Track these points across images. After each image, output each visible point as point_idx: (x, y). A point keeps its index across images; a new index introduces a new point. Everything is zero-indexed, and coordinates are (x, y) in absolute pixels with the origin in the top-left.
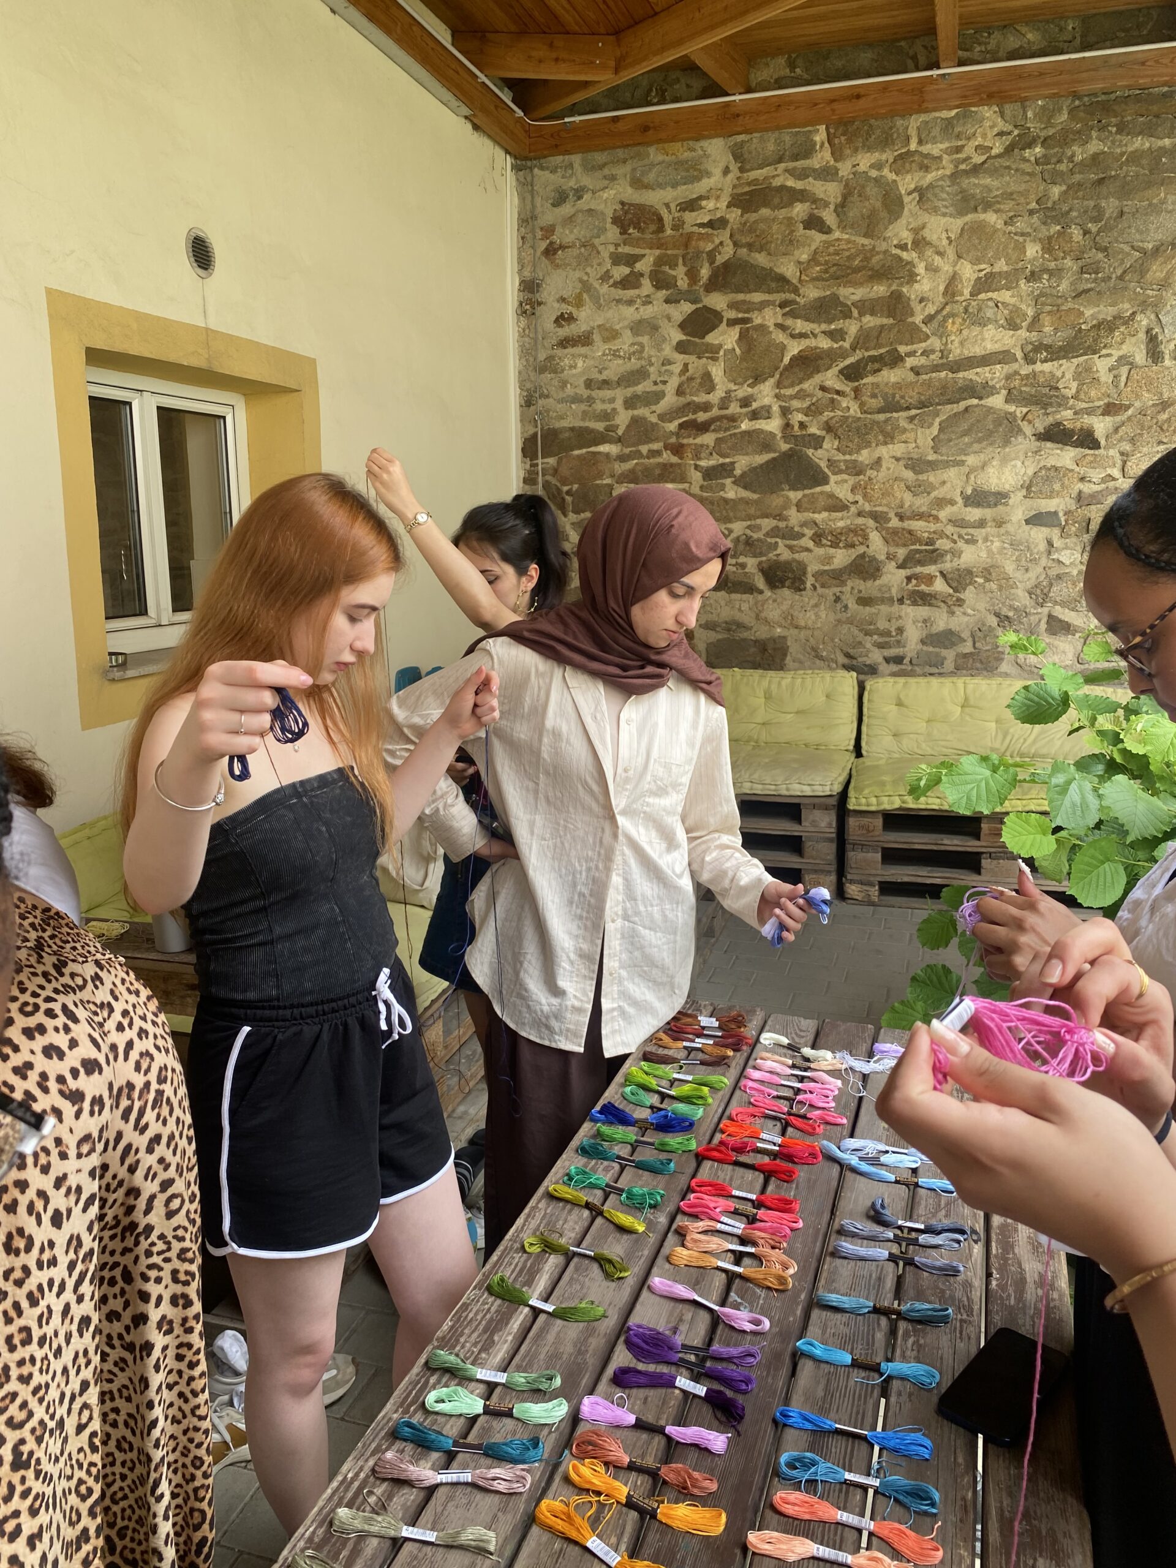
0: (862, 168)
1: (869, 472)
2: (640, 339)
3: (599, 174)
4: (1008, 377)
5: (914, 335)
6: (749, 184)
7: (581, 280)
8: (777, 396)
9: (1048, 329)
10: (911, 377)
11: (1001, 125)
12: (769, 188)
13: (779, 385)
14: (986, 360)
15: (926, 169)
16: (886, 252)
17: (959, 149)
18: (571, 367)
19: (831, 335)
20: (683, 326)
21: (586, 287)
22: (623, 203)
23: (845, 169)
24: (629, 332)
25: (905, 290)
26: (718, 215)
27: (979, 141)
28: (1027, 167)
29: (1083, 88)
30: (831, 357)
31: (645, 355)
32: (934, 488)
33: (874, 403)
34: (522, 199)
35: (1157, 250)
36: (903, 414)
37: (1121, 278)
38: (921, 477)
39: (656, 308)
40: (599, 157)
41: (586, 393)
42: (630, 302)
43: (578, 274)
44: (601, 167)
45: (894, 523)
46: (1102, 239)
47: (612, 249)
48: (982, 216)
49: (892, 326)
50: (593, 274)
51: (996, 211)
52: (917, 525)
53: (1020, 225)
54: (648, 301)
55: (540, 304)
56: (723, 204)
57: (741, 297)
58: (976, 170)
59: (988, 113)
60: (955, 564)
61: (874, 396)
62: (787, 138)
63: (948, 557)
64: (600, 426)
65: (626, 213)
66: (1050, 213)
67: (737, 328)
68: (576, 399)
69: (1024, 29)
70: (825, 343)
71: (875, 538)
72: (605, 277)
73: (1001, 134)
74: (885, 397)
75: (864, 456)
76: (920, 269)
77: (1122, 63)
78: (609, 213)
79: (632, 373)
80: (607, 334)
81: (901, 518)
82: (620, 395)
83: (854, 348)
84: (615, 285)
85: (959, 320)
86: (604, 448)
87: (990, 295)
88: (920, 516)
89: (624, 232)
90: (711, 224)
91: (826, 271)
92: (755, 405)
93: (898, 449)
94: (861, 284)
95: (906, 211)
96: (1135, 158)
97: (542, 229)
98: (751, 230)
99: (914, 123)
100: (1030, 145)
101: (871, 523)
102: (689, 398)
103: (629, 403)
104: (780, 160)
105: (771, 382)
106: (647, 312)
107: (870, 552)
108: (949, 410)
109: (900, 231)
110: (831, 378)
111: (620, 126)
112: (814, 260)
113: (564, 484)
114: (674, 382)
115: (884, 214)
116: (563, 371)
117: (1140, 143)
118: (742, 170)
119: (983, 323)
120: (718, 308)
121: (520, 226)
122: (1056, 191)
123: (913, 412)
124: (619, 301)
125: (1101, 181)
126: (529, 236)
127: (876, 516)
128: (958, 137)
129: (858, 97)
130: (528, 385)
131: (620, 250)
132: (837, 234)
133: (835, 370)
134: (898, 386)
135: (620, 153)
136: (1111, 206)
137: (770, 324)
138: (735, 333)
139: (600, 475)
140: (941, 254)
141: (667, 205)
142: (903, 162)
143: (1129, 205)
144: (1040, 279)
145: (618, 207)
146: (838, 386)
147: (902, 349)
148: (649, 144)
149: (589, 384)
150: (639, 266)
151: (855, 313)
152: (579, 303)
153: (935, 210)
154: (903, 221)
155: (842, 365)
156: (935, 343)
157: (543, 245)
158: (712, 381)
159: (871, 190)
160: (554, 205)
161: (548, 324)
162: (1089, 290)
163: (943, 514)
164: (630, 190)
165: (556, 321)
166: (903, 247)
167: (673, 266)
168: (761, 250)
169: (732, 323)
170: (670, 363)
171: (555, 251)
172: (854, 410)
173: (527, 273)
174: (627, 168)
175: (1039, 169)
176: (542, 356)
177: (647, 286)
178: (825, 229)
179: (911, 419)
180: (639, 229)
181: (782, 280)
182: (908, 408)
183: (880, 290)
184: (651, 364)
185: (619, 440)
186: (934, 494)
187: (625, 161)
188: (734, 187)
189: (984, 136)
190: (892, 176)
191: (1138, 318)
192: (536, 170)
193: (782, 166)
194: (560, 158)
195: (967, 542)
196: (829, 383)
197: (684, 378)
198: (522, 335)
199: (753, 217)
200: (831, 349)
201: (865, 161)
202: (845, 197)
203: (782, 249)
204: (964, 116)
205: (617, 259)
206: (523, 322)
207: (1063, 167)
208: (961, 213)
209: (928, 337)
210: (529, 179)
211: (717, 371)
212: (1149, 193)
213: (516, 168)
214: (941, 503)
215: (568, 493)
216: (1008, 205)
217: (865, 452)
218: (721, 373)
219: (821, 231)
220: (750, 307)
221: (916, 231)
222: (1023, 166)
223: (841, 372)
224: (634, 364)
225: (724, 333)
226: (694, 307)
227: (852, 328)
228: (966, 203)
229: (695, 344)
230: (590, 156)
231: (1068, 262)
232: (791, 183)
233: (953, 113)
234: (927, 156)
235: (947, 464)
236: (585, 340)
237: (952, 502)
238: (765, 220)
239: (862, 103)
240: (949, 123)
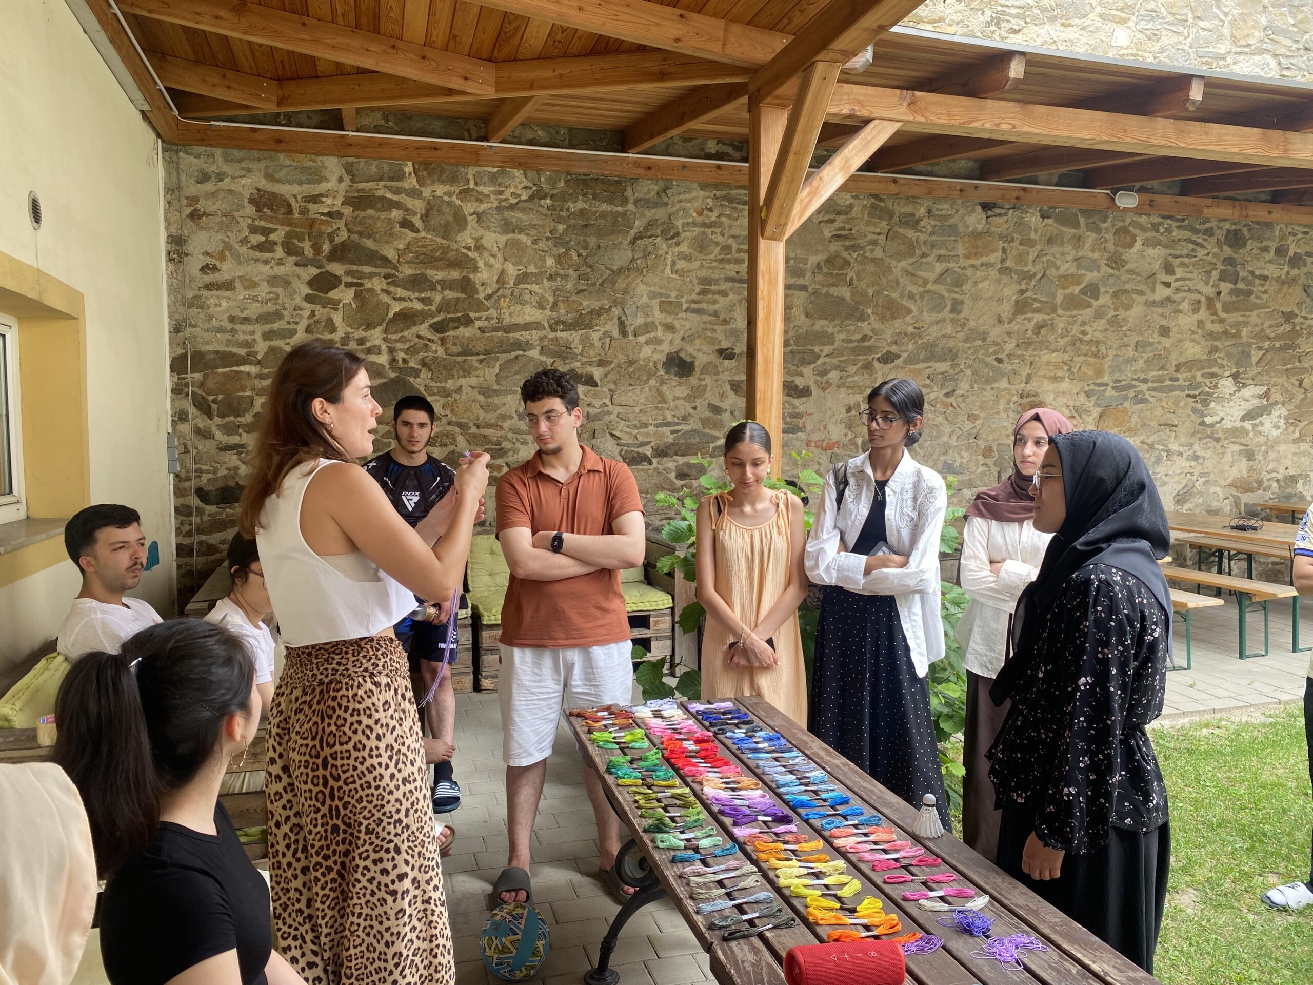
0: (439, 193)
1: (455, 396)
2: (275, 290)
3: (237, 165)
4: (541, 339)
5: (479, 306)
6: (358, 191)
7: (223, 241)
8: (384, 339)
9: (562, 311)
10: (479, 333)
11: (526, 183)
12: (374, 196)
13: (386, 331)
14: (527, 327)
15: (481, 201)
16: (457, 250)
17: (501, 193)
18: (216, 305)
19: (422, 300)
20: (310, 283)
21: (228, 247)
22: (258, 190)
23: (427, 192)
24: (265, 284)
25: (471, 276)
26: (335, 209)
27: (513, 190)
28: (544, 211)
29: (573, 170)
30: (424, 316)
31: (280, 301)
32: (499, 408)
33: (455, 349)
34: (168, 173)
35: (620, 271)
36: (475, 358)
37: (602, 285)
38: (491, 400)
39: (288, 268)
40: (238, 154)
41: (229, 326)
42: (266, 262)
43: (220, 236)
44: (240, 161)
45: (473, 430)
46: (590, 261)
47: (250, 221)
48: (518, 236)
49: (464, 300)
50: (233, 238)
51: (527, 235)
52: (489, 432)
53: (541, 245)
54: (280, 262)
55: (187, 255)
56: (339, 202)
57: (355, 268)
58: (512, 207)
59: (518, 173)
60: (515, 457)
61: (455, 344)
62: (385, 166)
63: (511, 453)
64: (242, 352)
65: (261, 197)
66: (559, 241)
67: (353, 289)
68: (221, 330)
69: (536, 128)
70: (418, 306)
71: (461, 440)
72: (245, 241)
73: (526, 188)
74: (462, 345)
75: (450, 384)
76: (481, 264)
77: (594, 160)
78: (247, 195)
79: (269, 314)
80: (247, 284)
81: (478, 427)
82: (259, 329)
83: (439, 310)
84: (253, 248)
85: (507, 300)
86: (245, 368)
87: (526, 286)
88: (491, 426)
89: (259, 210)
90: (330, 214)
91: (417, 258)
92: (368, 344)
93: (473, 381)
94: (442, 269)
95: (469, 226)
96: (603, 215)
97: (187, 198)
98: (360, 223)
99: (471, 171)
100: (544, 197)
101: (457, 430)
102: (316, 336)
103: (267, 336)
104: (381, 179)
105: (379, 330)
106: (281, 270)
107: (458, 449)
108: (504, 357)
109: (466, 238)
110: (423, 329)
111: (258, 136)
112: (408, 248)
113: (210, 395)
114: (304, 323)
115: (455, 226)
116: (209, 308)
117: (605, 207)
118: (352, 181)
119: (523, 304)
120: (338, 274)
121: (166, 194)
122: (561, 228)
123: (481, 357)
124: (257, 260)
125: (586, 226)
126: (174, 202)
127: (460, 425)
128: (500, 185)
129: (435, 149)
130: (177, 316)
131: (257, 223)
132: (423, 234)
133: (426, 325)
134: (471, 339)
135: (255, 154)
136: (592, 241)
137: (378, 288)
138: (351, 292)
139: (243, 389)
140: (494, 256)
141: (295, 197)
142: (465, 193)
143: (603, 242)
144: (555, 280)
145: (255, 192)
146: (429, 336)
147: (472, 315)
148: (281, 151)
149: (232, 319)
150: (272, 237)
151: (439, 288)
152: (222, 258)
153: (488, 228)
154: (467, 232)
155: (431, 322)
156: (493, 312)
157: (188, 211)
158: (333, 324)
159: (446, 209)
160: (197, 182)
161: (195, 271)
162: (584, 290)
163: (506, 425)
164: (264, 181)
165: (202, 269)
166: (469, 249)
167: (301, 240)
168: (369, 237)
169: (349, 285)
170: (301, 309)
171: (200, 217)
172: (441, 352)
173: (173, 231)
174: (262, 165)
175: (549, 213)
176: (189, 295)
177: (279, 252)
178: (415, 230)
179: (481, 361)
180: (272, 210)
181: (386, 260)
182: (477, 354)
183: (455, 274)
184: (285, 309)
185: (259, 363)
186: (499, 411)
187: (259, 160)
188: (347, 191)
189: (516, 187)
190: (458, 202)
191: (613, 309)
192: (181, 154)
193: (382, 183)
194: (202, 149)
195: (522, 443)
196: (422, 333)
197: (311, 321)
198: (170, 276)
199: (362, 214)
200: (423, 310)
201: (440, 190)
202: (427, 210)
203: (385, 238)
204: (503, 172)
205: (254, 230)
206: (172, 267)
207: (564, 214)
208: (505, 232)
209: (488, 309)
210: (175, 158)
211: (337, 318)
212: (613, 237)
213: (164, 150)
214: (504, 417)
215: (214, 401)
216: (533, 232)
217: (450, 382)
218: (340, 319)
219: (412, 231)
220: (362, 276)
221: (477, 240)
222: (540, 209)
223: (431, 326)
224: (270, 307)
225: (341, 292)
226: (318, 271)
227: (437, 298)
228: (508, 227)
229: (320, 297)
230: (229, 151)
231: (571, 272)
232: (389, 195)
233: (496, 170)
234: (481, 193)
235: (506, 393)
236: (228, 286)
237: (511, 418)
238: (371, 217)
239: (437, 153)
240: (493, 176)
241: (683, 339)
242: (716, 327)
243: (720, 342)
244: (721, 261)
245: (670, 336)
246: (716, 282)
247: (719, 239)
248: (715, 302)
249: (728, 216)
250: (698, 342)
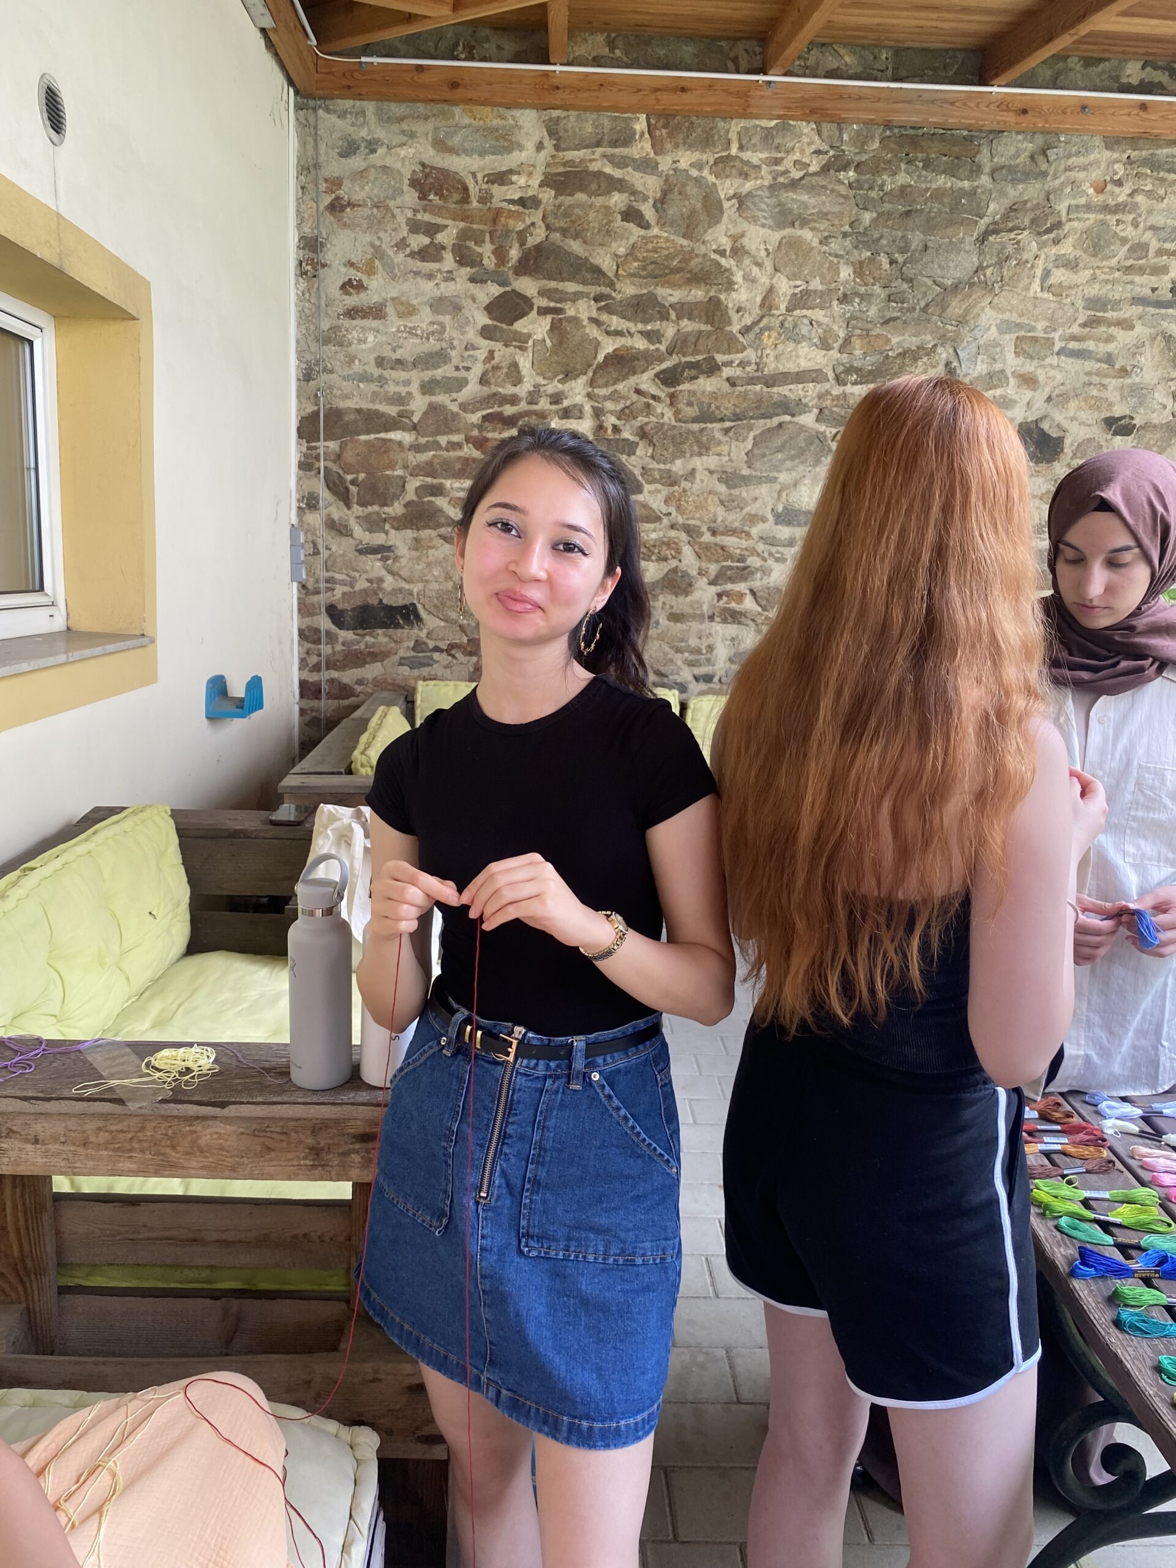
0: (683, 164)
1: (684, 484)
2: (440, 318)
3: (395, 127)
4: (821, 396)
5: (731, 345)
6: (564, 164)
7: (372, 245)
8: (589, 396)
9: (858, 352)
10: (726, 387)
11: (819, 144)
12: (585, 171)
13: (592, 383)
14: (800, 377)
15: (745, 176)
16: (705, 255)
17: (777, 161)
18: (359, 341)
19: (648, 335)
20: (489, 309)
21: (378, 253)
22: (423, 165)
23: (665, 164)
24: (428, 309)
25: (722, 297)
26: (530, 193)
27: (797, 156)
28: (843, 190)
29: (897, 119)
30: (649, 358)
31: (446, 336)
32: (747, 504)
33: (690, 412)
34: (303, 143)
35: (956, 287)
36: (717, 426)
37: (924, 310)
38: (735, 492)
39: (459, 286)
40: (396, 109)
41: (376, 372)
42: (430, 276)
43: (368, 238)
44: (401, 119)
45: (707, 537)
46: (909, 271)
47: (410, 214)
48: (799, 232)
49: (709, 334)
50: (387, 241)
51: (813, 229)
52: (730, 541)
53: (834, 246)
54: (449, 277)
55: (324, 266)
56: (535, 182)
57: (553, 284)
58: (794, 184)
59: (807, 128)
60: (765, 582)
61: (690, 404)
62: (606, 122)
63: (759, 575)
64: (392, 410)
65: (427, 176)
66: (861, 237)
67: (549, 318)
68: (365, 378)
69: (842, 51)
70: (641, 344)
71: (687, 552)
72: (401, 244)
73: (818, 152)
74: (701, 405)
75: (678, 466)
76: (738, 277)
77: (934, 99)
78: (407, 175)
79: (431, 355)
80: (401, 308)
81: (714, 533)
82: (416, 377)
83: (670, 352)
84: (412, 255)
85: (774, 334)
86: (395, 435)
87: (805, 312)
88: (733, 532)
89: (423, 197)
90: (521, 202)
91: (644, 268)
92: (566, 403)
93: (712, 461)
94: (680, 286)
95: (725, 217)
96: (938, 195)
97: (326, 180)
98: (565, 215)
99: (736, 126)
100: (845, 168)
101: (684, 536)
102: (494, 389)
103: (427, 388)
104: (598, 144)
105: (583, 380)
106: (449, 289)
107: (682, 566)
108: (761, 425)
109: (719, 236)
110: (646, 380)
111: (425, 78)
112: (631, 253)
113: (348, 472)
114: (478, 369)
115: (704, 217)
116: (350, 344)
117: (942, 181)
118: (557, 148)
119: (797, 339)
120: (528, 294)
121: (299, 174)
122: (867, 217)
123: (727, 424)
124: (417, 273)
125: (908, 213)
126: (309, 186)
127: (689, 530)
128: (778, 148)
129: (683, 90)
130: (308, 357)
131: (419, 216)
132: (655, 231)
133: (651, 373)
134: (714, 395)
135: (421, 108)
136: (916, 238)
137: (584, 316)
138: (546, 322)
139: (392, 465)
140: (759, 265)
141: (474, 175)
142: (723, 165)
143: (933, 240)
144: (851, 302)
145: (418, 168)
146: (654, 390)
147: (720, 358)
148: (456, 103)
149: (380, 362)
150: (440, 238)
151: (673, 315)
152: (370, 271)
153: (754, 220)
154: (721, 228)
155: (658, 369)
156: (751, 354)
157: (327, 200)
158: (519, 372)
159: (692, 190)
160: (341, 155)
161: (334, 290)
162: (895, 319)
163: (754, 531)
164: (431, 152)
165: (343, 287)
166: (722, 253)
167: (480, 242)
168: (576, 237)
169: (543, 311)
170: (474, 348)
171: (342, 209)
172: (669, 416)
173: (307, 229)
174: (430, 125)
175: (851, 193)
176: (325, 325)
177: (449, 261)
178: (644, 225)
179: (727, 431)
180: (441, 196)
181: (597, 271)
182: (722, 420)
183: (698, 294)
184: (453, 348)
185: (414, 427)
186: (747, 510)
187: (426, 118)
188: (548, 165)
189: (802, 151)
190: (712, 179)
191: (940, 350)
192: (321, 112)
193: (599, 151)
194: (348, 103)
195: (777, 560)
196: (643, 387)
197: (488, 366)
198: (301, 298)
199: (568, 200)
200: (647, 350)
201: (686, 159)
202: (665, 193)
203: (599, 239)
204: (784, 128)
205: (415, 227)
206: (303, 284)
207: (873, 194)
208: (780, 226)
209: (744, 348)
210: (312, 120)
211: (525, 363)
212: (949, 231)
213: (299, 107)
214: (754, 519)
215: (353, 482)
216: (823, 225)
217: (679, 462)
218: (528, 364)
219: (640, 226)
220: (563, 297)
221: (736, 238)
222: (838, 187)
223: (657, 375)
224: (433, 345)
225: (533, 322)
226: (502, 290)
227: (670, 331)
228: (785, 218)
229: (502, 330)
230: (385, 105)
231: (877, 289)
232: (608, 170)
233: (773, 123)
234: (747, 163)
235: (760, 480)
236: (377, 312)
237: (764, 519)
238: (581, 205)
239: (687, 97)
240: (768, 136)
241: (1049, 399)
242: (1106, 381)
243: (1111, 405)
244: (1128, 270)
245: (1027, 394)
246: (1116, 305)
247: (1129, 232)
248: (1109, 339)
249: (1149, 194)
250: (1073, 404)
